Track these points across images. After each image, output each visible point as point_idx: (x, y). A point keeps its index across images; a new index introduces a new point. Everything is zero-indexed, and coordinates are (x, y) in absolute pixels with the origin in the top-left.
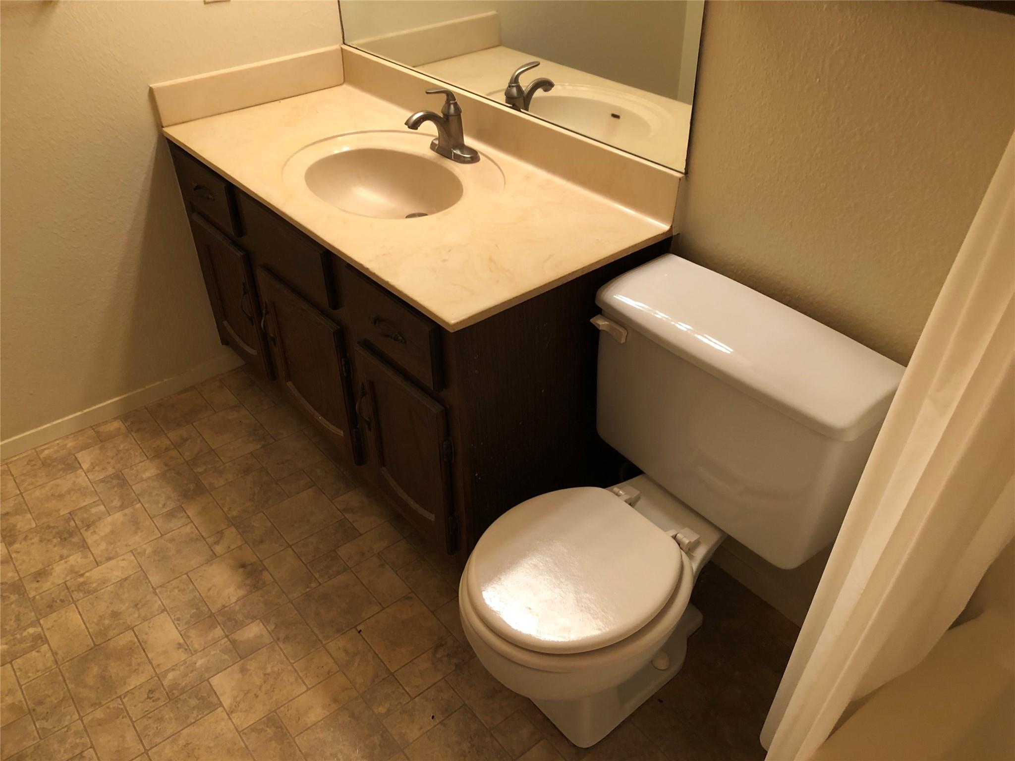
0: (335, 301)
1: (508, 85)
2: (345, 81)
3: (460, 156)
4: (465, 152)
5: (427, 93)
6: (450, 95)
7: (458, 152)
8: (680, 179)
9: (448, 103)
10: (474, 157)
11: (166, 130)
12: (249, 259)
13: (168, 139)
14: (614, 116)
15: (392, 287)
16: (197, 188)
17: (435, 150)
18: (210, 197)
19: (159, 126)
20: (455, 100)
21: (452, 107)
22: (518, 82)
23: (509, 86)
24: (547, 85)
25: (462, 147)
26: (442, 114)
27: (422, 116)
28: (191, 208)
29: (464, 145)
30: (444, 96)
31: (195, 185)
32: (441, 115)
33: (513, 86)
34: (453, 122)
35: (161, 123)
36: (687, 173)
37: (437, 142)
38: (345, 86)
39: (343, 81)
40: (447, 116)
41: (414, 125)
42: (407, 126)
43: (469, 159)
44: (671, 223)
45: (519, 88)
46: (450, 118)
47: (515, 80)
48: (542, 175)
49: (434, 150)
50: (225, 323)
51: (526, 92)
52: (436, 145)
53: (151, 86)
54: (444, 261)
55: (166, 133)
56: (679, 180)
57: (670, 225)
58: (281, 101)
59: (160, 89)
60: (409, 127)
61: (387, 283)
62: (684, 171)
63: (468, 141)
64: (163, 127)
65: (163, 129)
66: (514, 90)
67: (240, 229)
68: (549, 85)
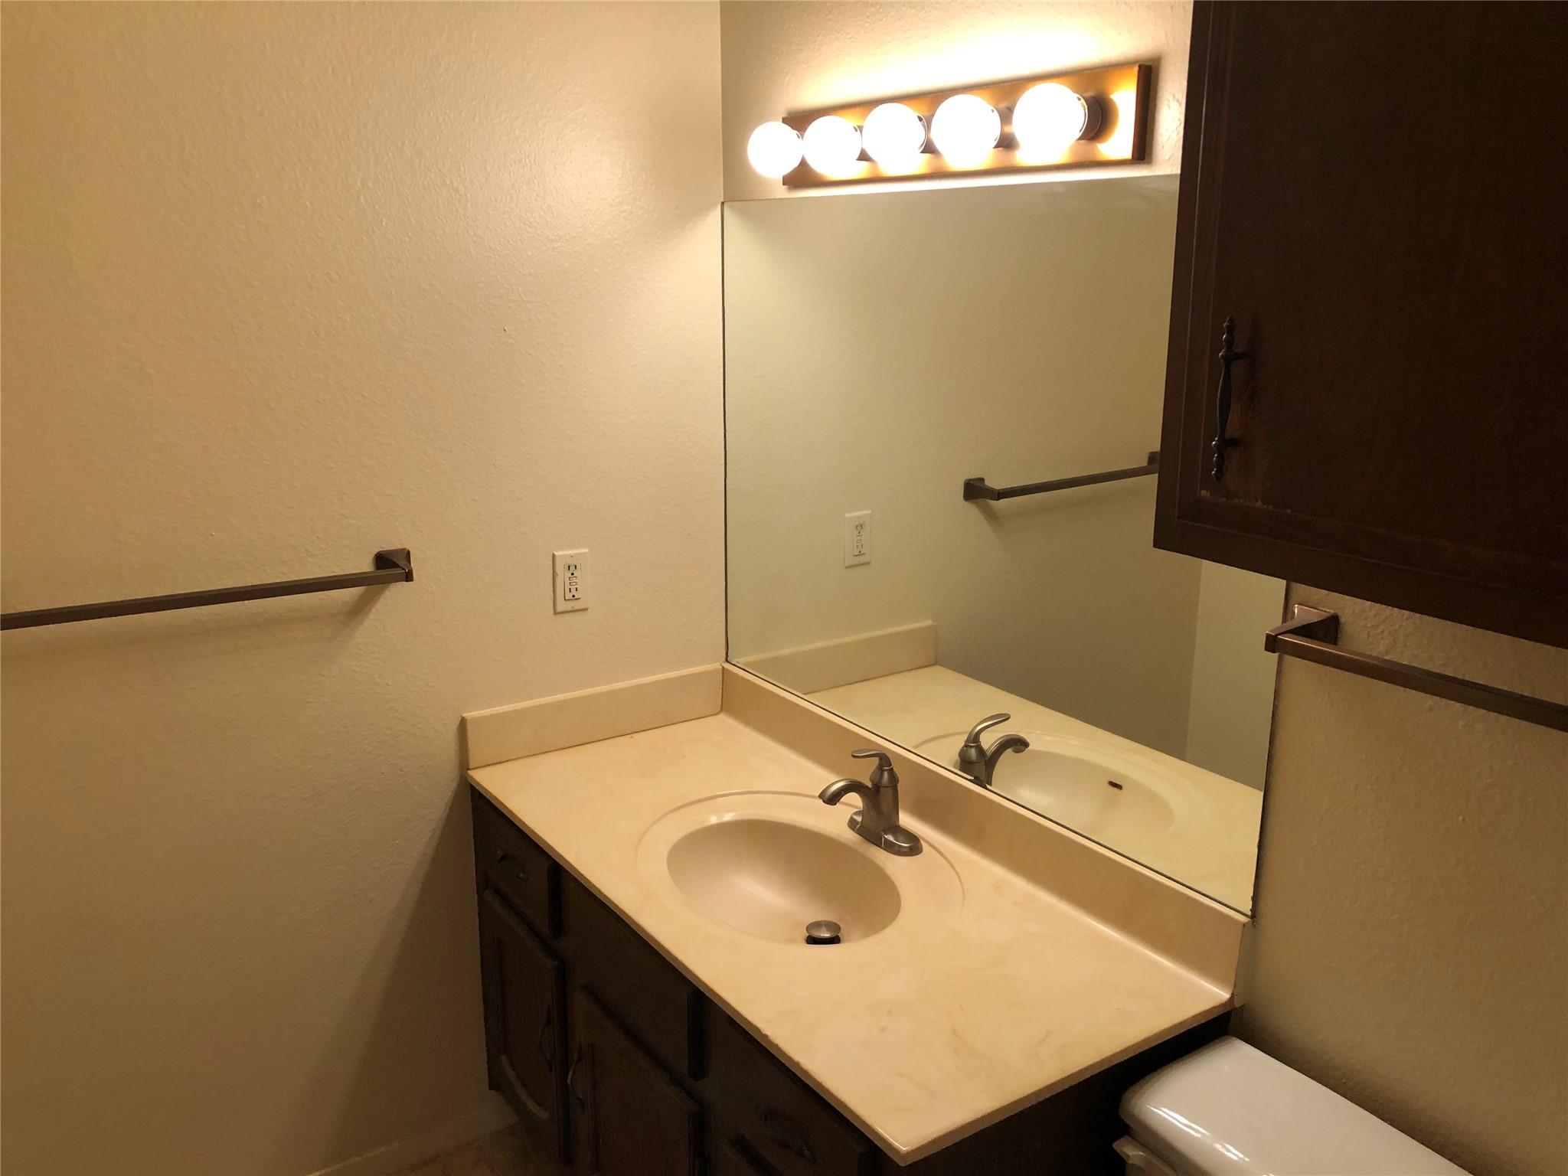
0: (699, 1067)
1: (964, 744)
2: (721, 710)
3: (892, 842)
4: (900, 838)
5: (854, 756)
6: (884, 760)
7: (890, 838)
8: (1244, 925)
9: (880, 769)
10: (913, 846)
11: (471, 773)
12: (563, 973)
13: (472, 787)
14: (1113, 784)
15: (806, 1073)
16: (502, 858)
17: (856, 830)
18: (521, 875)
19: (464, 766)
20: (891, 765)
21: (886, 775)
22: (979, 741)
23: (966, 746)
24: (1017, 744)
25: (898, 830)
26: (870, 783)
27: (842, 787)
28: (484, 883)
29: (899, 826)
30: (877, 759)
31: (500, 854)
32: (869, 785)
33: (971, 747)
34: (886, 795)
35: (468, 763)
36: (1254, 915)
37: (859, 819)
38: (722, 716)
39: (719, 710)
40: (877, 787)
41: (832, 799)
42: (821, 800)
43: (905, 850)
44: (1231, 988)
45: (980, 749)
46: (882, 789)
47: (974, 739)
48: (1020, 885)
49: (853, 830)
50: (504, 1058)
51: (989, 753)
52: (857, 823)
53: (464, 715)
54: (883, 1030)
55: (472, 777)
56: (1242, 927)
57: (1231, 992)
58: (634, 735)
59: (476, 720)
60: (824, 802)
61: (797, 1064)
62: (1249, 913)
63: (906, 820)
64: (468, 769)
65: (469, 771)
66: (973, 752)
67: (558, 927)
68: (1021, 745)
